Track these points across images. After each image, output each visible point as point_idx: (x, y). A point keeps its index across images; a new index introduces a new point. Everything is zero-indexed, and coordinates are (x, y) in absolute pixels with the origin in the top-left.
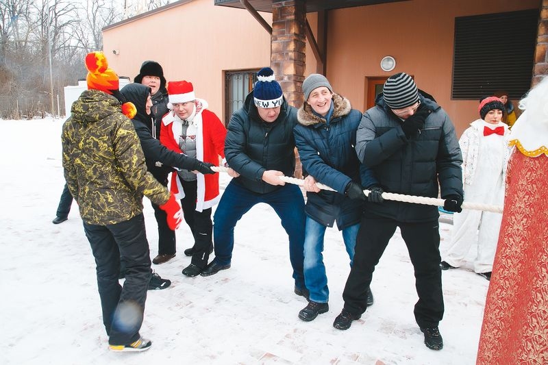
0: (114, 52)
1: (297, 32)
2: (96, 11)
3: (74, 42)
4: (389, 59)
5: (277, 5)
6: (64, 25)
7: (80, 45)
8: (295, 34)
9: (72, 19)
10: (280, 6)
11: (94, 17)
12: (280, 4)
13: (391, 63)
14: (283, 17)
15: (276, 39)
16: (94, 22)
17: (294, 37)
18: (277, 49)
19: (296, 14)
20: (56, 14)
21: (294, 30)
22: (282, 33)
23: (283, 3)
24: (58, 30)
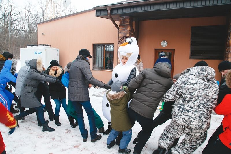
0: (43, 34)
1: (130, 30)
2: (30, 15)
3: (18, 28)
4: (164, 42)
5: (122, 18)
6: (15, 20)
7: (21, 29)
8: (129, 30)
9: (18, 18)
10: (123, 18)
11: (29, 18)
12: (123, 17)
13: (165, 43)
14: (124, 23)
15: (121, 32)
16: (28, 20)
17: (129, 32)
18: (121, 36)
19: (130, 22)
20: (11, 15)
21: (129, 29)
22: (124, 30)
23: (125, 17)
24: (12, 22)
